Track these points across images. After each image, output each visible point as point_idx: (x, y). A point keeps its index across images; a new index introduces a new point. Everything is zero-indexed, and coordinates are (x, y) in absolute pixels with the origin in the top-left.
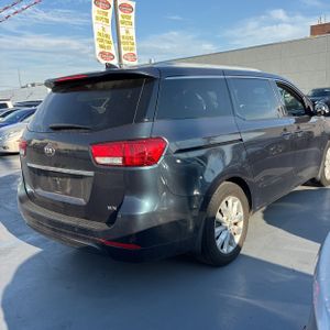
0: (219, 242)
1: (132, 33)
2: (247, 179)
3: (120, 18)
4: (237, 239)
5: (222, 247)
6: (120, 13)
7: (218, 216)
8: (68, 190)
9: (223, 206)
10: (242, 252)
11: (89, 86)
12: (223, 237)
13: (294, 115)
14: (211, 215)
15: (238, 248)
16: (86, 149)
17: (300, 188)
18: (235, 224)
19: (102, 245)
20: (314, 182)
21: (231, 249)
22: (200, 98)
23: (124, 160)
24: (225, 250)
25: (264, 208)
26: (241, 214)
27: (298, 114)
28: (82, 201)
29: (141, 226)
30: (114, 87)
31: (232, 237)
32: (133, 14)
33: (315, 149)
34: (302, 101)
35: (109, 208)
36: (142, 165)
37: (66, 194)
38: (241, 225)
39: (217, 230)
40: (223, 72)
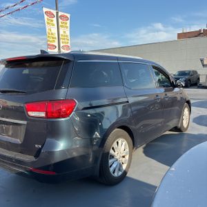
0: (111, 169)
1: (68, 33)
2: (132, 127)
3: (60, 24)
4: (124, 167)
5: (114, 172)
6: (60, 20)
7: (112, 151)
8: (10, 134)
9: (115, 145)
10: (127, 175)
11: (27, 64)
12: (114, 166)
13: (164, 86)
14: (106, 151)
15: (125, 173)
16: (22, 105)
17: (168, 133)
18: (124, 157)
19: (31, 171)
20: (176, 129)
21: (120, 173)
22: (105, 74)
23: (46, 114)
24: (116, 175)
25: (144, 146)
26: (127, 150)
27: (167, 86)
28: (19, 141)
29: (58, 159)
30: (43, 66)
31: (121, 166)
32: (68, 22)
33: (177, 108)
34: (169, 78)
35: (36, 146)
36: (59, 118)
37: (9, 136)
38: (127, 157)
39: (110, 161)
40: (117, 58)
